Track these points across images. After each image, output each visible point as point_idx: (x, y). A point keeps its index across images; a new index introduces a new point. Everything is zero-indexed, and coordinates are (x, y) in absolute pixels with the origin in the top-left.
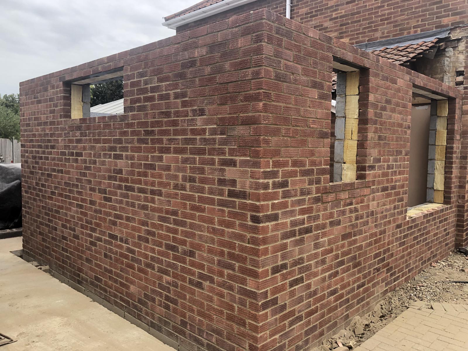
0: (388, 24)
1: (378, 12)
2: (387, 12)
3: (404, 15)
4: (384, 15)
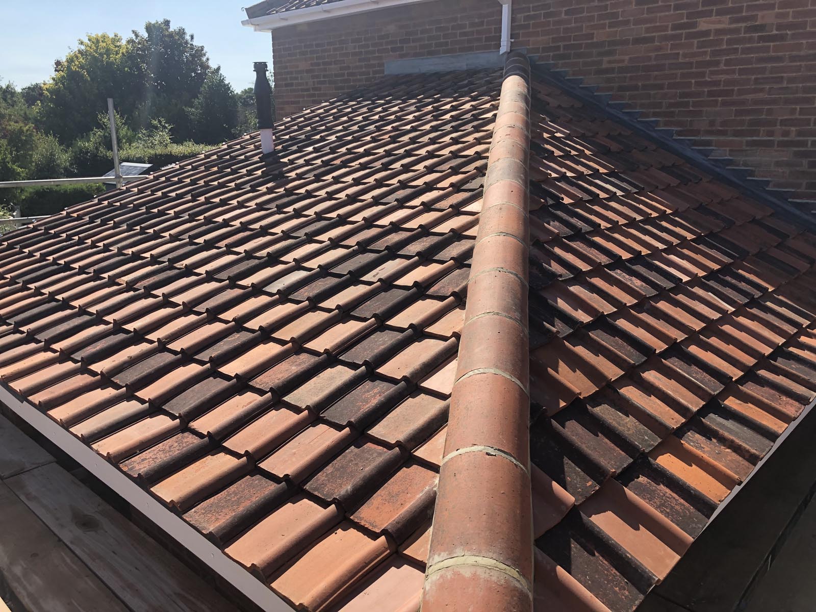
0: (724, 104)
1: (703, 75)
2: (723, 77)
3: (761, 90)
4: (716, 83)
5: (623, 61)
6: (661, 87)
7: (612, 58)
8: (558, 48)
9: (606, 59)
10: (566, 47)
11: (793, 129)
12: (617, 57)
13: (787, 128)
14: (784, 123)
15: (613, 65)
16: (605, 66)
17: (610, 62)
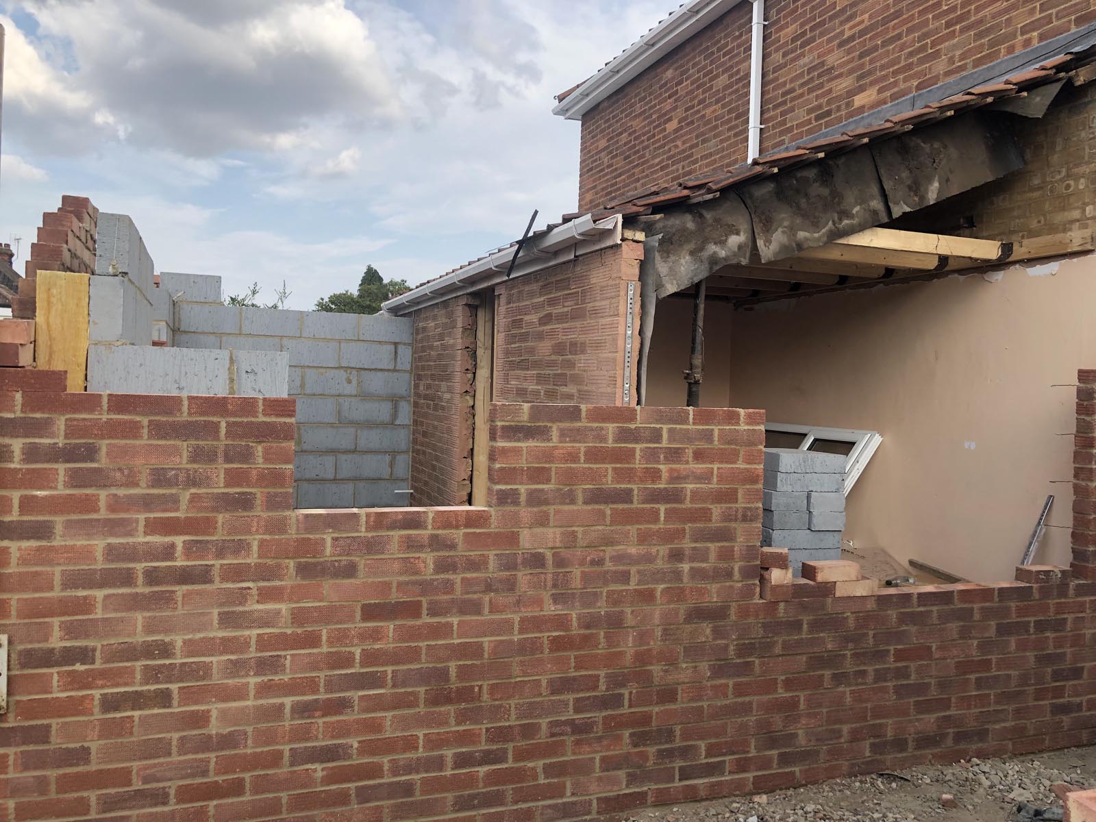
0: (962, 31)
4: (954, 9)
5: (863, 22)
6: (899, 37)
7: (852, 23)
8: (804, 33)
9: (847, 26)
10: (812, 29)
11: (1035, 34)
12: (858, 19)
13: (1028, 36)
14: (1024, 31)
15: (853, 31)
16: (847, 34)
17: (851, 28)
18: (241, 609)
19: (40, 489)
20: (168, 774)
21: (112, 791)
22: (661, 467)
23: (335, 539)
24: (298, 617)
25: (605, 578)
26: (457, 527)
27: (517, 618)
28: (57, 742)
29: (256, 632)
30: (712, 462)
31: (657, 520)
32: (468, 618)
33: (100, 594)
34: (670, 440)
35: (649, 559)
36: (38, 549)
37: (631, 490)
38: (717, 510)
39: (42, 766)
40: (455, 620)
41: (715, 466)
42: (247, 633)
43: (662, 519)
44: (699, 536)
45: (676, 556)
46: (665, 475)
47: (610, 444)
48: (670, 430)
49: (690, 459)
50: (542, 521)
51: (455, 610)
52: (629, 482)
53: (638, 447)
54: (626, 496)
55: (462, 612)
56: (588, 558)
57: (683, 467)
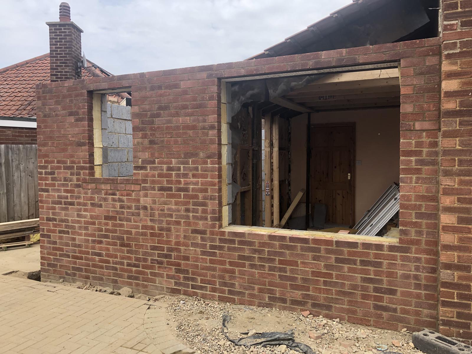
18: (80, 213)
19: (47, 181)
20: (69, 251)
21: (61, 252)
22: (182, 180)
23: (98, 197)
24: (92, 217)
25: (165, 216)
26: (124, 196)
27: (141, 225)
28: (52, 239)
29: (84, 219)
30: (199, 178)
31: (180, 198)
32: (128, 223)
33: (57, 206)
34: (184, 170)
35: (178, 211)
36: (48, 195)
37: (172, 187)
38: (200, 195)
39: (50, 244)
40: (125, 223)
41: (200, 180)
42: (82, 219)
43: (182, 197)
44: (195, 204)
45: (187, 210)
46: (183, 182)
47: (165, 172)
48: (184, 167)
49: (191, 177)
50: (146, 196)
51: (125, 220)
52: (171, 184)
53: (174, 173)
54: (170, 189)
55: (127, 221)
56: (160, 209)
57: (188, 180)
